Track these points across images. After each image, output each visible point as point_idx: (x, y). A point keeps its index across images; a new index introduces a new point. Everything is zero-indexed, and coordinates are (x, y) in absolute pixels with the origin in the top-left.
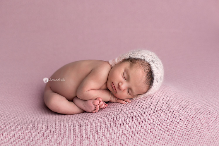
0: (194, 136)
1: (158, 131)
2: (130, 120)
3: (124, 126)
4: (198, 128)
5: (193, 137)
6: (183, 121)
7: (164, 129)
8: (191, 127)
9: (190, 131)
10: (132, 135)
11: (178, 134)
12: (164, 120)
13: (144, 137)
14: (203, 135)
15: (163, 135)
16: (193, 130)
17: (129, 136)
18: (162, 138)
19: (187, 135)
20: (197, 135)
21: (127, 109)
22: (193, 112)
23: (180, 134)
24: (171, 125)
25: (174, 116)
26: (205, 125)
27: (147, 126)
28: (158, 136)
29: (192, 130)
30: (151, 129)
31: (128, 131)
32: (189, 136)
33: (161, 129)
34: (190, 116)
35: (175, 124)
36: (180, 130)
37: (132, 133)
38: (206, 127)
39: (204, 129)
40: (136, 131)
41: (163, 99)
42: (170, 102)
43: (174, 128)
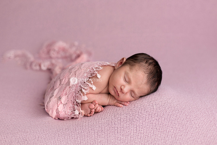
0: (187, 140)
1: (151, 135)
2: (124, 124)
3: (118, 129)
4: (192, 132)
5: (186, 142)
6: (178, 124)
7: (158, 133)
8: (184, 131)
9: (184, 135)
10: (125, 139)
11: (171, 138)
12: (158, 124)
13: (136, 141)
14: (196, 139)
15: (155, 139)
16: (187, 134)
17: (122, 141)
18: (154, 142)
19: (180, 139)
20: (190, 139)
21: (123, 113)
22: (188, 115)
23: (172, 139)
24: (165, 129)
25: (169, 120)
26: (199, 128)
27: (141, 130)
28: (150, 140)
29: (185, 134)
30: (144, 133)
31: (121, 135)
32: (182, 140)
33: (154, 133)
34: (185, 119)
35: (168, 127)
36: (173, 133)
37: (125, 137)
38: (200, 130)
39: (197, 133)
40: (129, 135)
41: (159, 103)
42: (165, 105)
43: (168, 132)
